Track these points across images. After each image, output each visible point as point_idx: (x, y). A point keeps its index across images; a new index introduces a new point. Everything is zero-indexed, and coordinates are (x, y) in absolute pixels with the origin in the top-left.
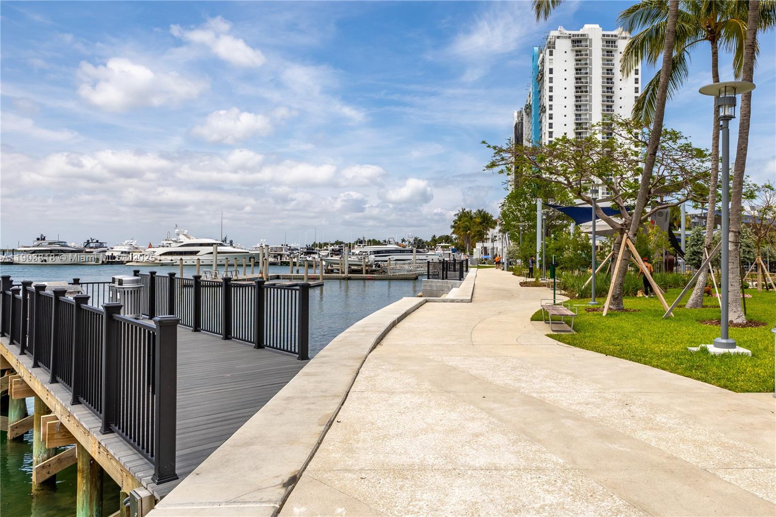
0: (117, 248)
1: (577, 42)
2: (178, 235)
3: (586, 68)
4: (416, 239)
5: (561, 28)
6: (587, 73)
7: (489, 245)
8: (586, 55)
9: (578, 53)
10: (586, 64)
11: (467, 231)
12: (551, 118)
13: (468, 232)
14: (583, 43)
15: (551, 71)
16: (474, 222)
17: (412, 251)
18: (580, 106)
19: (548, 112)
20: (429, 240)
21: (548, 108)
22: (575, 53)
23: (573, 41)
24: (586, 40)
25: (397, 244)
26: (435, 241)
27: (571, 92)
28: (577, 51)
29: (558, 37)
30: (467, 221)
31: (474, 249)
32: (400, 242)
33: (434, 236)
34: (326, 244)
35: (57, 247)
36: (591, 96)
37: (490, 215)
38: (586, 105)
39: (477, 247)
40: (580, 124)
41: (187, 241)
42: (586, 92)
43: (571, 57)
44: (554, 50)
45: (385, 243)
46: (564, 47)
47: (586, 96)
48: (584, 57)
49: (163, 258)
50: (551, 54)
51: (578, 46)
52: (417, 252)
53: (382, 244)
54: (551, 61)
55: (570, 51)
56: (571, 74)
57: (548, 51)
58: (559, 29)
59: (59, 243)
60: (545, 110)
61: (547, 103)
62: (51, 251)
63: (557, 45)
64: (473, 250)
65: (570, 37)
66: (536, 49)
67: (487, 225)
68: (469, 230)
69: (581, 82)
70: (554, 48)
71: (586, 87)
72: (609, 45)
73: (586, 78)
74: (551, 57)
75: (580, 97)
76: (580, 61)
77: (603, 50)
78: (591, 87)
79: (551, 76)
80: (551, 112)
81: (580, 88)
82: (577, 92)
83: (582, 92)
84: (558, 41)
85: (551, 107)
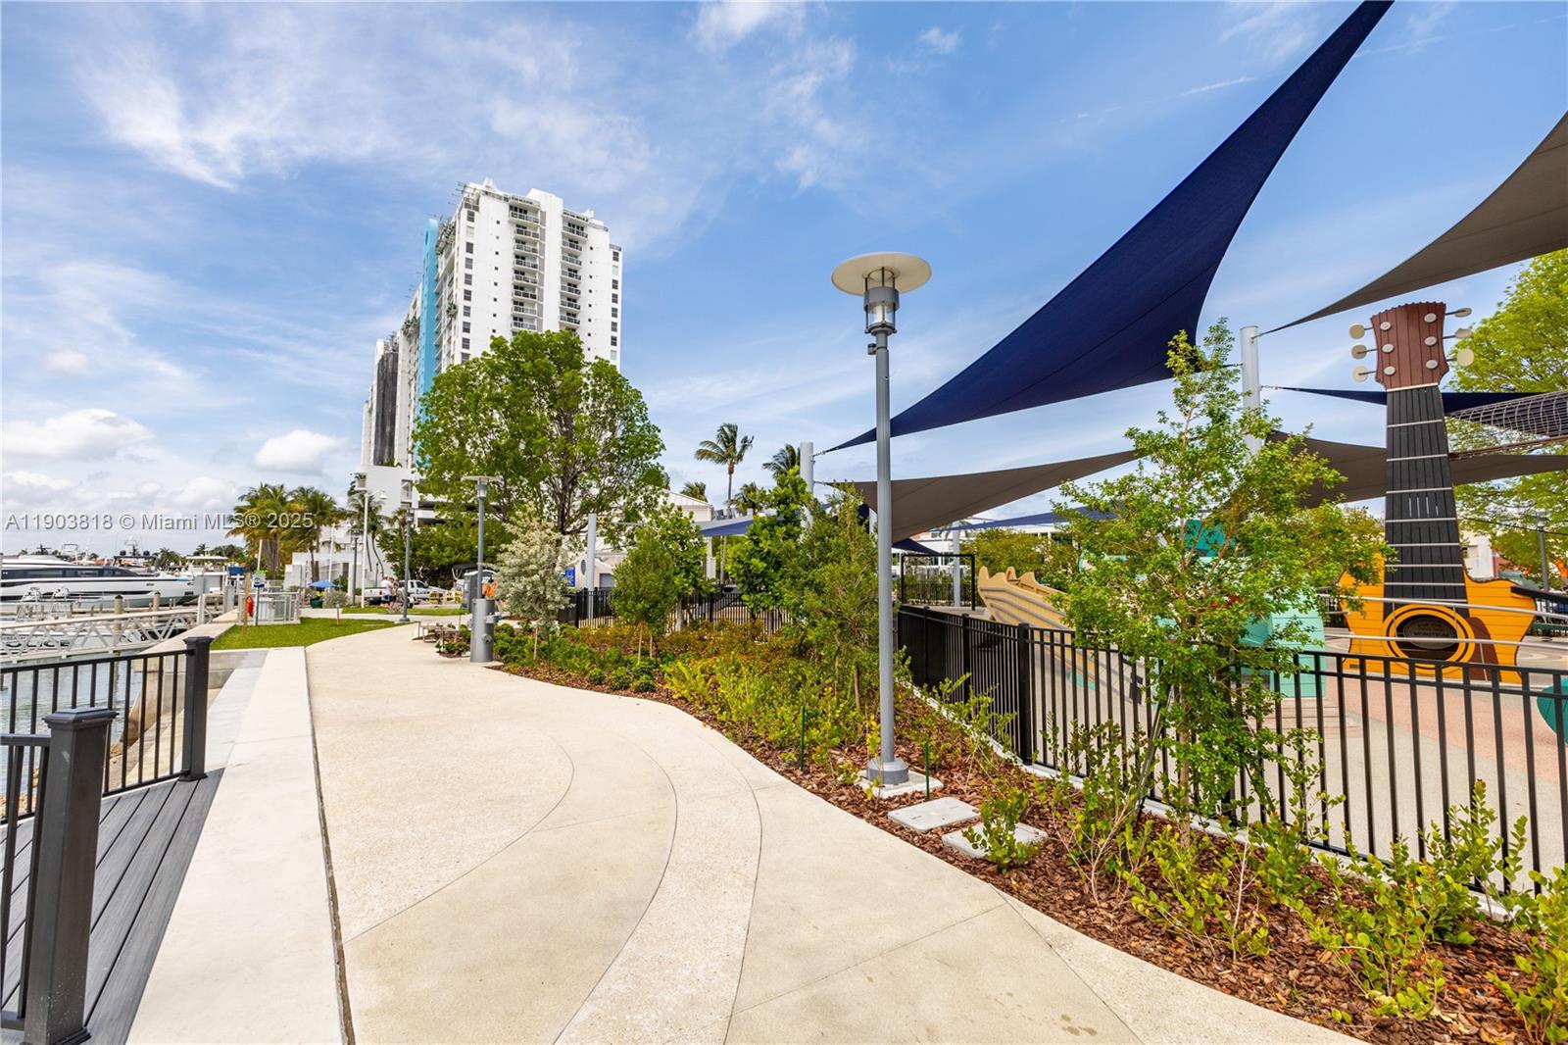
1: (520, 210)
3: (535, 259)
5: (489, 182)
6: (535, 266)
7: (324, 556)
8: (536, 235)
9: (520, 228)
10: (534, 251)
12: (466, 330)
14: (529, 215)
15: (470, 248)
18: (521, 320)
19: (461, 318)
21: (461, 311)
22: (516, 228)
23: (511, 207)
24: (536, 211)
27: (506, 293)
28: (518, 226)
29: (486, 194)
30: (274, 507)
31: (287, 566)
36: (541, 307)
37: (328, 498)
38: (532, 319)
39: (294, 563)
42: (534, 297)
43: (508, 235)
44: (476, 213)
46: (494, 214)
47: (533, 305)
48: (531, 237)
50: (471, 218)
51: (521, 217)
54: (470, 230)
55: (507, 223)
56: (508, 263)
57: (465, 212)
58: (485, 183)
60: (456, 313)
61: (461, 303)
63: (481, 205)
64: (283, 568)
65: (506, 199)
67: (321, 517)
69: (525, 279)
70: (477, 209)
71: (534, 289)
72: (575, 230)
73: (534, 274)
74: (470, 224)
75: (522, 304)
76: (524, 243)
77: (564, 235)
78: (541, 291)
79: (469, 255)
80: (467, 319)
81: (522, 289)
82: (517, 294)
83: (526, 295)
84: (484, 200)
85: (467, 311)
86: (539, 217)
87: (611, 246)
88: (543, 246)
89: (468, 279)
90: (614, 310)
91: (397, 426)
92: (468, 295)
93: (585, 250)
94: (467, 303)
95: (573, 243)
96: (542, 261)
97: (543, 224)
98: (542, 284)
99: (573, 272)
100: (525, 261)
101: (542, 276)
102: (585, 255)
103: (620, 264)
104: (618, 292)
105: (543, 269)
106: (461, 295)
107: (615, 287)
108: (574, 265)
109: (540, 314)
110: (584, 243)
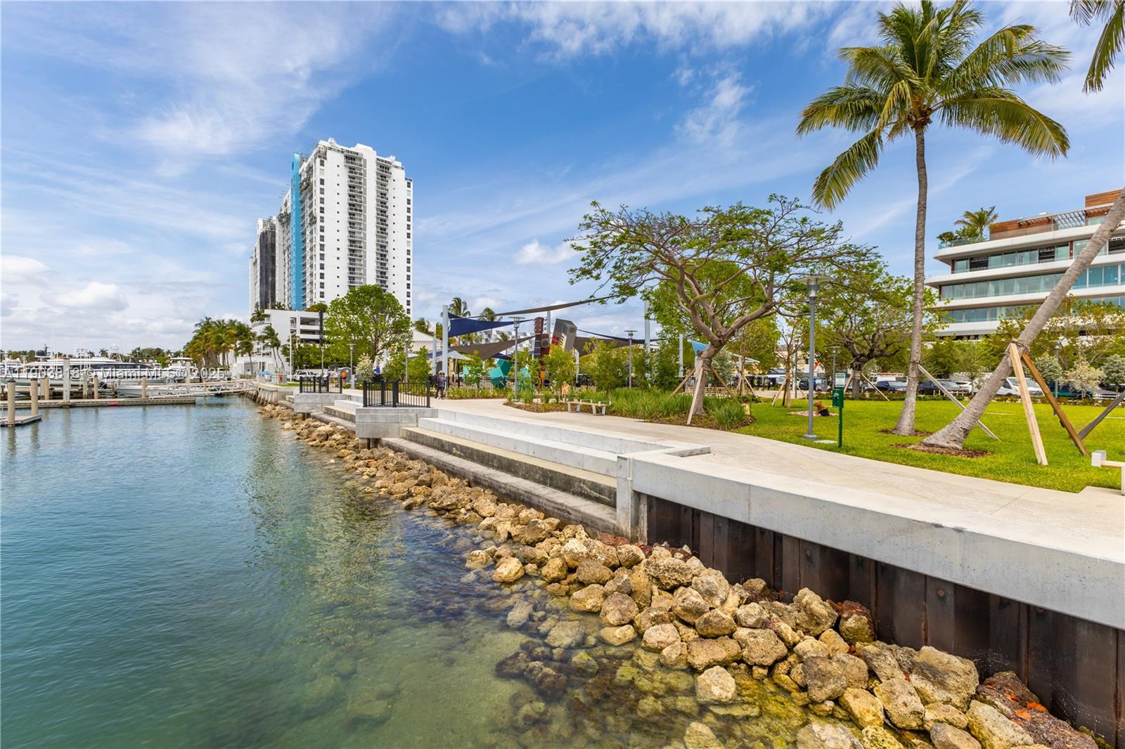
1: (351, 158)
3: (360, 187)
5: (332, 140)
6: (361, 193)
8: (361, 174)
9: (352, 170)
10: (360, 183)
12: (322, 230)
14: (357, 162)
15: (322, 182)
18: (354, 224)
19: (319, 224)
21: (318, 219)
22: (348, 170)
23: (346, 157)
24: (360, 159)
27: (344, 208)
28: (350, 168)
29: (330, 149)
36: (365, 216)
40: (354, 242)
42: (361, 211)
43: (344, 173)
44: (325, 161)
46: (335, 161)
47: (360, 215)
48: (358, 175)
50: (322, 163)
51: (352, 163)
54: (322, 171)
55: (343, 167)
56: (344, 190)
57: (318, 160)
58: (329, 140)
60: (315, 222)
61: (318, 215)
63: (328, 156)
65: (342, 152)
66: (297, 156)
69: (356, 201)
70: (326, 158)
71: (360, 206)
72: (384, 170)
73: (360, 197)
74: (322, 167)
75: (354, 215)
76: (354, 178)
77: (377, 174)
78: (365, 207)
79: (322, 186)
80: (322, 224)
81: (354, 205)
82: (351, 209)
83: (356, 210)
84: (329, 152)
85: (322, 219)
86: (362, 163)
87: (406, 179)
88: (365, 180)
89: (322, 201)
90: (409, 217)
91: (277, 279)
92: (322, 210)
93: (390, 181)
94: (322, 215)
95: (383, 177)
96: (365, 189)
97: (365, 167)
98: (365, 203)
99: (383, 195)
100: (355, 190)
101: (365, 198)
102: (390, 185)
103: (411, 189)
104: (411, 206)
105: (365, 194)
106: (318, 210)
107: (409, 203)
108: (384, 191)
109: (365, 221)
110: (390, 177)
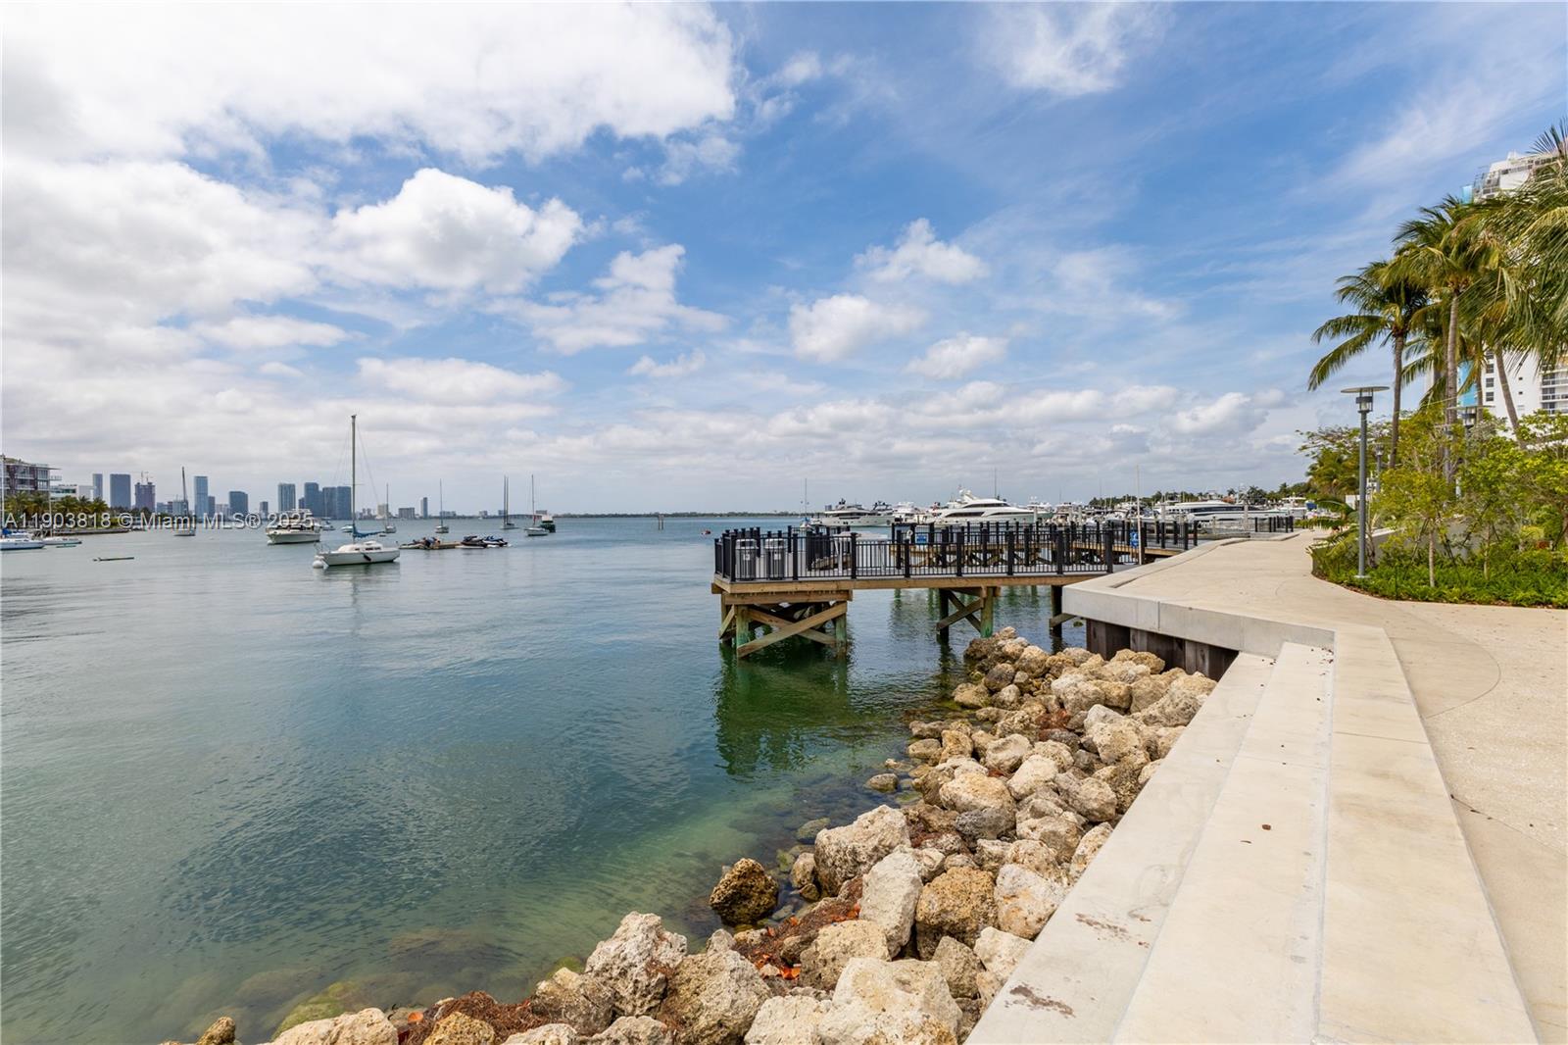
0: (900, 510)
2: (962, 495)
4: (1253, 489)
11: (1332, 480)
13: (1335, 481)
16: (1344, 466)
17: (1243, 509)
20: (1276, 490)
25: (1220, 497)
26: (1285, 491)
29: (1506, 172)
32: (1226, 494)
33: (1285, 485)
34: (1116, 501)
35: (855, 510)
41: (971, 502)
45: (1203, 497)
49: (949, 519)
52: (1250, 508)
53: (1196, 500)
59: (857, 506)
62: (851, 514)
68: (1335, 477)
